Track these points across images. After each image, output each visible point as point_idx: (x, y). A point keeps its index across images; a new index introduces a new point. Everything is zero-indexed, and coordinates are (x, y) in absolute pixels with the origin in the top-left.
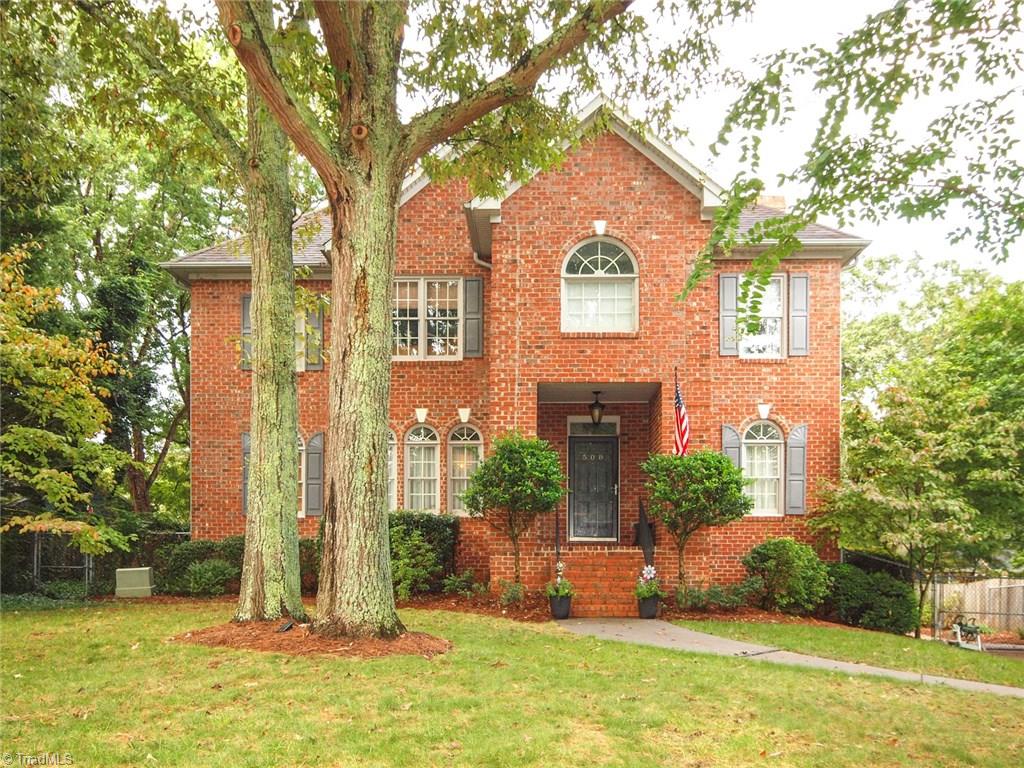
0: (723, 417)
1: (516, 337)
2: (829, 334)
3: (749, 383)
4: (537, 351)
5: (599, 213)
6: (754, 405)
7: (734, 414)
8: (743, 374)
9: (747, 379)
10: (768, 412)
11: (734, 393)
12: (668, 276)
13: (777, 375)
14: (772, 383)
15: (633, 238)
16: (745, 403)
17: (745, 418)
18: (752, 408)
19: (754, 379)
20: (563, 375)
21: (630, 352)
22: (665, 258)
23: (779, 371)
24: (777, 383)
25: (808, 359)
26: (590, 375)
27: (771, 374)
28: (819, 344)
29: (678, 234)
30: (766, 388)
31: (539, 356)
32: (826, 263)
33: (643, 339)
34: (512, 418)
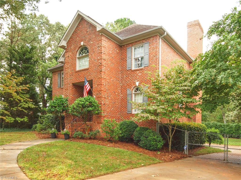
0: (128, 87)
1: (69, 74)
2: (154, 58)
3: (134, 76)
4: (72, 76)
5: (82, 40)
6: (135, 82)
7: (130, 86)
8: (132, 74)
9: (133, 75)
10: (138, 84)
11: (130, 80)
12: (94, 52)
13: (141, 73)
14: (139, 75)
15: (88, 44)
16: (133, 82)
17: (132, 86)
18: (134, 83)
19: (135, 75)
20: (76, 81)
21: (87, 73)
22: (93, 47)
23: (141, 72)
24: (141, 75)
25: (149, 67)
26: (80, 80)
27: (139, 73)
28: (151, 62)
29: (96, 40)
30: (138, 77)
31: (72, 77)
32: (154, 37)
33: (89, 69)
34: (68, 92)
